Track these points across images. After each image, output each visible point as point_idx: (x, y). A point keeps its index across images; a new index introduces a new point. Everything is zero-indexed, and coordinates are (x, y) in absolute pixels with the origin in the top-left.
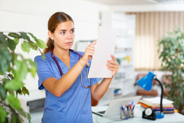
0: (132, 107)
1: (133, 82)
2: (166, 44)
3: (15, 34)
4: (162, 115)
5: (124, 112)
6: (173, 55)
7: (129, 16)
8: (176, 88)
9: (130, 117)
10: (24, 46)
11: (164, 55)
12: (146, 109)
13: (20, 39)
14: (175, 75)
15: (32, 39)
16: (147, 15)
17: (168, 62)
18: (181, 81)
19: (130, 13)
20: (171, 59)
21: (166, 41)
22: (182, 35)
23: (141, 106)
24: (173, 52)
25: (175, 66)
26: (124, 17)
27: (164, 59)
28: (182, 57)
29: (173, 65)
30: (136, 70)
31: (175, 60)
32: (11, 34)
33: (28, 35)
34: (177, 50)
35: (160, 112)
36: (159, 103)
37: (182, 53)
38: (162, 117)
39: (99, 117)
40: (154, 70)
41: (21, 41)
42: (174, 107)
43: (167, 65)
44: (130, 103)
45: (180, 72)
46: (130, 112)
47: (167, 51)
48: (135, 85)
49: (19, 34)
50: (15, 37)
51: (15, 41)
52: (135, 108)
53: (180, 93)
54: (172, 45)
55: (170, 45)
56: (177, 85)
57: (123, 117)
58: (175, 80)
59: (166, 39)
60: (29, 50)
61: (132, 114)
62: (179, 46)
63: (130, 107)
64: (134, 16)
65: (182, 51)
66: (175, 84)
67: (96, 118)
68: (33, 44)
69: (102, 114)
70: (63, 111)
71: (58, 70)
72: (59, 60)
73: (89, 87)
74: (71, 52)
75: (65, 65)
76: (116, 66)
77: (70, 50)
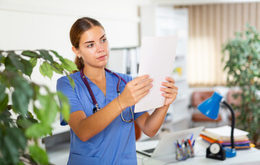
0: (192, 143)
1: (187, 102)
2: (233, 49)
3: (32, 52)
4: (234, 152)
5: (181, 150)
6: (244, 65)
7: (179, 11)
8: (248, 111)
9: (189, 157)
10: (45, 68)
11: (231, 66)
12: (211, 144)
13: (38, 60)
14: (247, 93)
15: (55, 59)
16: (204, 9)
17: (236, 75)
18: (255, 101)
19: (181, 7)
20: (241, 71)
21: (234, 46)
22: (256, 36)
23: (203, 139)
24: (243, 62)
25: (247, 80)
26: (172, 13)
27: (232, 71)
28: (255, 67)
29: (244, 79)
30: (191, 86)
31: (246, 72)
32: (25, 53)
33: (51, 53)
34: (249, 59)
35: (230, 148)
36: (229, 135)
37: (256, 62)
38: (234, 155)
39: (146, 158)
40: (215, 85)
41: (40, 61)
42: (250, 140)
43: (235, 79)
44: (189, 138)
45: (253, 88)
46: (189, 150)
47: (235, 60)
48: (190, 107)
49: (39, 53)
50: (32, 57)
51: (31, 62)
52: (196, 144)
53: (253, 118)
54: (242, 51)
55: (238, 51)
56: (250, 107)
57: (180, 157)
58: (247, 100)
59: (234, 43)
60: (52, 74)
61: (192, 152)
62: (252, 52)
63: (189, 143)
64: (185, 11)
65: (256, 59)
66: (247, 105)
67: (142, 159)
68: (57, 66)
69: (150, 154)
70: (96, 155)
71: (90, 97)
72: (92, 83)
73: (132, 120)
74: (107, 73)
75: (99, 90)
76: (174, 90)
77: (106, 70)
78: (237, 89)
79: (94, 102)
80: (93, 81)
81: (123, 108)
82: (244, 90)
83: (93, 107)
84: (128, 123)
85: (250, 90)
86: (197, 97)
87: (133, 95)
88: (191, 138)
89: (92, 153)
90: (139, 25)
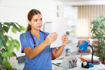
1: (77, 45)
2: (95, 24)
3: (8, 23)
5: (71, 64)
7: (74, 8)
8: (101, 48)
9: (74, 67)
10: (13, 29)
11: (94, 30)
12: (84, 62)
13: (11, 26)
15: (17, 26)
17: (96, 34)
18: (103, 45)
19: (75, 6)
20: (98, 32)
21: (95, 22)
22: (104, 19)
23: (81, 60)
24: (99, 29)
25: (100, 36)
27: (94, 32)
28: (104, 31)
30: (78, 38)
31: (100, 33)
32: (5, 23)
33: (15, 24)
34: (101, 27)
35: (91, 63)
36: (91, 58)
38: (93, 66)
39: (57, 67)
40: (88, 38)
41: (11, 27)
43: (96, 36)
44: (75, 59)
45: (103, 39)
47: (96, 28)
49: (10, 23)
50: (8, 25)
51: (8, 27)
52: (77, 61)
53: (103, 51)
54: (99, 24)
55: (97, 24)
56: (101, 47)
57: (71, 67)
58: (100, 44)
60: (16, 32)
61: (76, 65)
62: (103, 25)
63: (75, 61)
64: (77, 8)
65: (104, 28)
66: (100, 46)
67: (56, 67)
68: (18, 29)
69: (59, 65)
70: (35, 65)
71: (33, 42)
72: (34, 36)
73: (50, 51)
74: (40, 32)
75: (37, 39)
76: (67, 39)
77: (40, 31)
78: (96, 40)
79: (35, 44)
80: (34, 35)
81: (46, 46)
82: (99, 40)
83: (34, 46)
84: (48, 52)
85: (102, 40)
86: (81, 42)
87: (50, 41)
88: (76, 59)
89: (33, 64)
90: (58, 13)
